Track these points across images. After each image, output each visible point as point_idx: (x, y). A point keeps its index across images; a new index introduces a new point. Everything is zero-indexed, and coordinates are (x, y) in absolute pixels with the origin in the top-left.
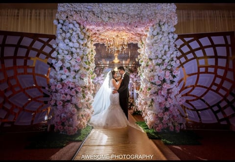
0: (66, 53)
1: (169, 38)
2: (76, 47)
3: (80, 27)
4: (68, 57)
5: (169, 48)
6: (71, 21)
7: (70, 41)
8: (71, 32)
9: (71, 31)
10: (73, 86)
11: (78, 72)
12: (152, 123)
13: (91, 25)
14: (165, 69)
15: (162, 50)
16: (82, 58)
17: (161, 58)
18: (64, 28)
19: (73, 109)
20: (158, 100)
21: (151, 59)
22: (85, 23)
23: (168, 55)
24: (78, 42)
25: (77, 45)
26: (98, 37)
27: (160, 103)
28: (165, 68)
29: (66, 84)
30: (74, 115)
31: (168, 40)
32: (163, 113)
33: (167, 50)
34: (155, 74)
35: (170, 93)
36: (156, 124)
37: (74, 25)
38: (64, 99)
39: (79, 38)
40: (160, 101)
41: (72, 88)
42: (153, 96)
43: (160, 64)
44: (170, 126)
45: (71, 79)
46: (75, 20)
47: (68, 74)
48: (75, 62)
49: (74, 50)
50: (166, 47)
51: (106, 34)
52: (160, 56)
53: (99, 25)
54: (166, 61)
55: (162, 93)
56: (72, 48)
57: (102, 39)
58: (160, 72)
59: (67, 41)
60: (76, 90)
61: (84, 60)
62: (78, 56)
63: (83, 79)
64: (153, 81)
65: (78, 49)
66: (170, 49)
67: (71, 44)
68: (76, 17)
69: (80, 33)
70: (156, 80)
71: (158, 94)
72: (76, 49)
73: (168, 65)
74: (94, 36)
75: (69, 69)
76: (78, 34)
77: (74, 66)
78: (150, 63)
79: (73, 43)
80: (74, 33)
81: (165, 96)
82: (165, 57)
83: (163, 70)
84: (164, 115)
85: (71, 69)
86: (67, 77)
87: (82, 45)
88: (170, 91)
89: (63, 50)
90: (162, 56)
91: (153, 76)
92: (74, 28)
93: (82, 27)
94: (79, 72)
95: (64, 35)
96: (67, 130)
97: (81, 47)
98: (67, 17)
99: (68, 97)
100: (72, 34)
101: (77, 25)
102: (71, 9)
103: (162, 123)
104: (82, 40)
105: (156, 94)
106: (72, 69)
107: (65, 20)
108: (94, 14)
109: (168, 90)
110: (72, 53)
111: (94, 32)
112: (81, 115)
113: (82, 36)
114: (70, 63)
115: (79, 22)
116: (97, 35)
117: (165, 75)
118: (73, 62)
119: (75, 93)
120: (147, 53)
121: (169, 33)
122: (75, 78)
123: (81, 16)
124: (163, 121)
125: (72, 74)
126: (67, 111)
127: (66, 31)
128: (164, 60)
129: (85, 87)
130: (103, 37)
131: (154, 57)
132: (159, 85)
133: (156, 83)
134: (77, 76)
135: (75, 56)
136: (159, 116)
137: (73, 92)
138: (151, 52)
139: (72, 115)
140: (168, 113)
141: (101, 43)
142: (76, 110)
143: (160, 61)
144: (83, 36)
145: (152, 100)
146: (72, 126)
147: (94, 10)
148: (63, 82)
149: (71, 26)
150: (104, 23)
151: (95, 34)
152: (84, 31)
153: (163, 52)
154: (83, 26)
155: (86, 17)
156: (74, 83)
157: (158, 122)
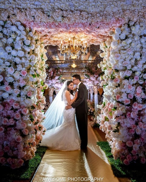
0: (8, 64)
1: (141, 43)
2: (20, 56)
3: (25, 30)
4: (10, 71)
5: (141, 56)
6: (14, 21)
7: (13, 48)
8: (14, 38)
9: (13, 36)
10: (18, 107)
11: (23, 89)
12: (118, 152)
13: (39, 27)
14: (136, 84)
15: (132, 59)
16: (29, 70)
17: (131, 70)
18: (5, 31)
19: (17, 137)
20: (126, 124)
21: (117, 71)
22: (32, 24)
23: (140, 66)
24: (23, 50)
25: (21, 54)
26: (49, 39)
27: (129, 129)
28: (135, 82)
29: (8, 104)
30: (19, 143)
31: (139, 45)
32: (133, 140)
33: (139, 58)
34: (123, 90)
35: (142, 115)
36: (123, 154)
37: (17, 27)
38: (6, 124)
39: (24, 44)
40: (129, 125)
41: (17, 110)
42: (121, 118)
43: (129, 77)
44: (141, 157)
45: (14, 98)
46: (19, 21)
47: (10, 91)
48: (19, 75)
49: (17, 60)
50: (137, 55)
51: (59, 36)
52: (129, 67)
53: (50, 27)
54: (137, 74)
55: (132, 116)
56: (15, 57)
57: (54, 41)
58: (128, 88)
59: (9, 48)
60: (20, 112)
61: (31, 73)
62: (22, 67)
63: (30, 98)
64: (120, 100)
65: (23, 59)
66: (143, 57)
67: (14, 53)
68: (21, 17)
69: (25, 38)
70: (124, 98)
71: (126, 117)
72: (21, 58)
73: (140, 79)
74: (45, 38)
75: (11, 84)
76: (23, 39)
77: (19, 81)
78: (116, 75)
79: (17, 50)
80: (18, 38)
81: (136, 119)
82: (135, 68)
83: (133, 85)
84: (134, 144)
85: (14, 85)
86: (10, 95)
87: (29, 53)
88: (142, 112)
89: (4, 59)
90: (132, 67)
91: (121, 93)
92: (18, 32)
93: (28, 29)
94: (25, 88)
95: (4, 40)
96: (11, 163)
97: (27, 56)
98: (9, 17)
99: (11, 122)
100: (15, 40)
101: (21, 28)
102: (14, 6)
103: (131, 154)
104: (29, 46)
105: (124, 116)
106: (16, 84)
107: (6, 21)
108: (43, 12)
109: (140, 111)
110: (16, 64)
111: (43, 34)
112: (28, 143)
113: (28, 42)
114: (13, 77)
115: (25, 23)
116: (48, 37)
117: (136, 92)
118: (17, 76)
119: (20, 116)
120: (113, 62)
121: (141, 37)
122: (19, 95)
123: (26, 15)
124: (132, 152)
125: (16, 91)
126: (10, 139)
127: (7, 35)
128: (134, 72)
129: (33, 107)
130: (56, 39)
131: (122, 68)
132: (128, 105)
133: (124, 103)
134: (22, 94)
135: (19, 67)
136: (127, 145)
137: (17, 115)
138: (117, 61)
139: (17, 143)
140: (139, 141)
141: (54, 45)
142: (21, 138)
143: (129, 74)
144: (30, 41)
145: (119, 123)
146: (17, 158)
147: (43, 7)
148: (5, 101)
149: (14, 28)
150: (57, 24)
151: (46, 36)
152: (31, 34)
153: (133, 61)
154: (30, 28)
155: (34, 16)
156: (18, 102)
157: (126, 151)
